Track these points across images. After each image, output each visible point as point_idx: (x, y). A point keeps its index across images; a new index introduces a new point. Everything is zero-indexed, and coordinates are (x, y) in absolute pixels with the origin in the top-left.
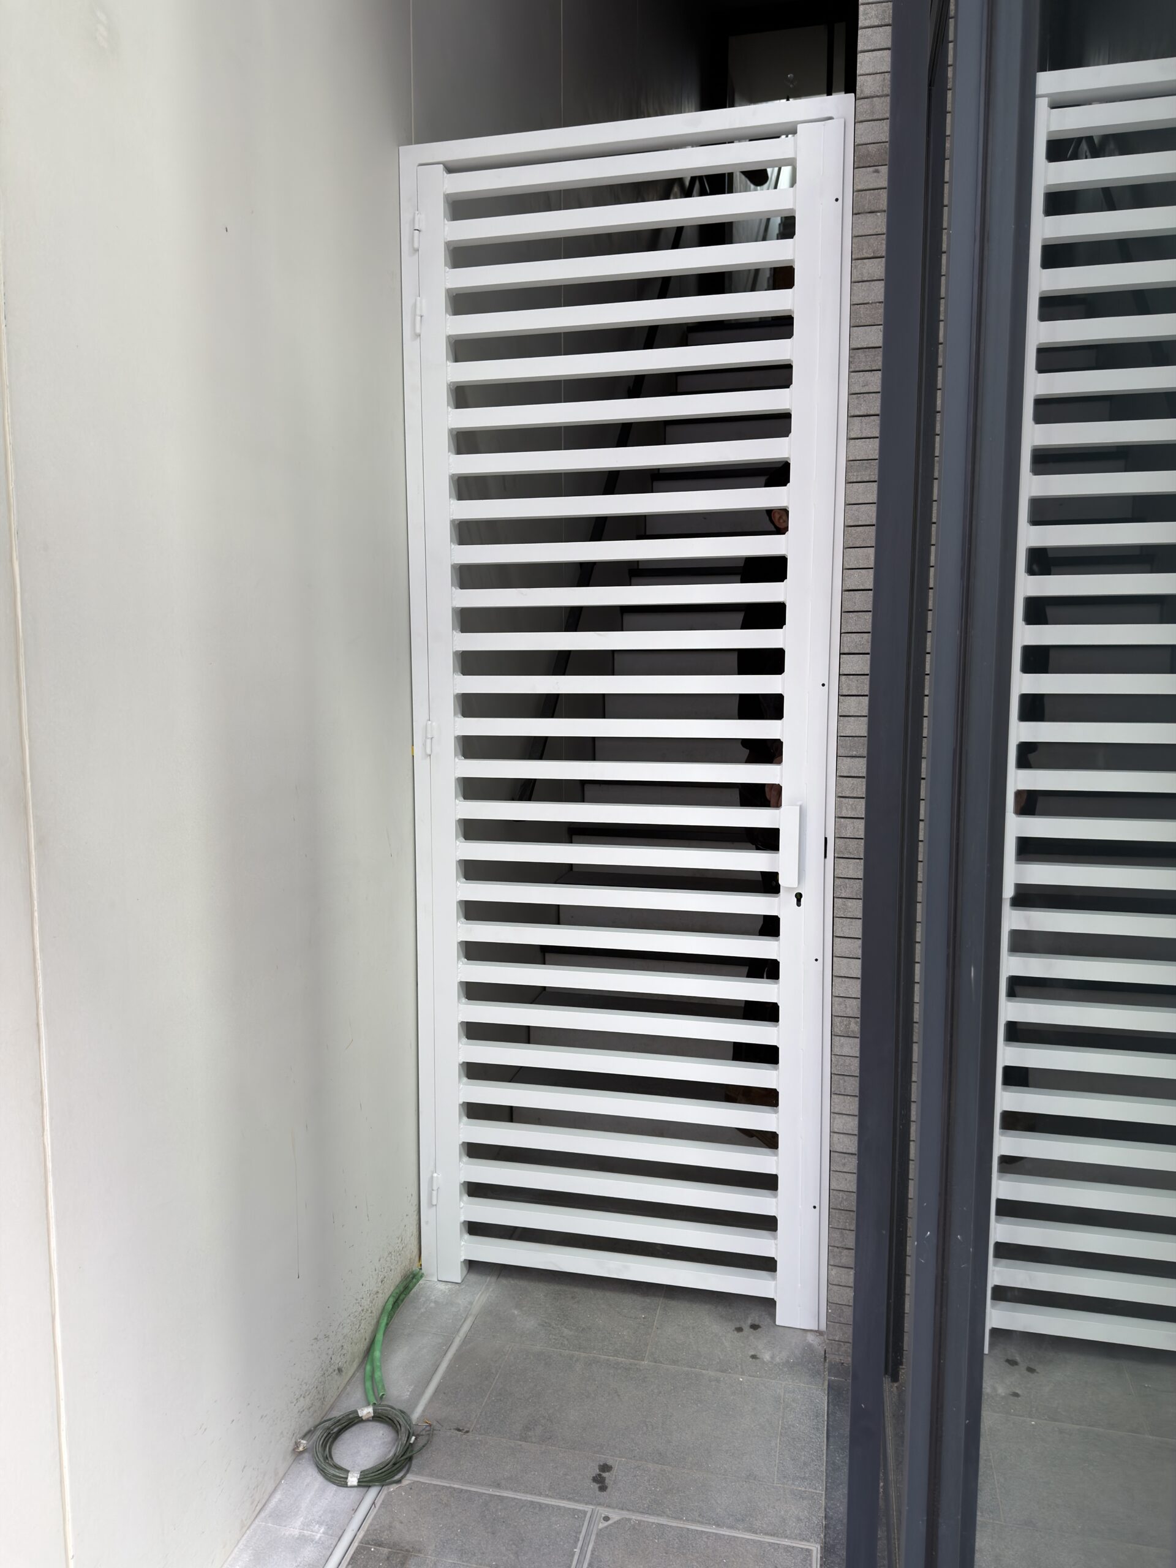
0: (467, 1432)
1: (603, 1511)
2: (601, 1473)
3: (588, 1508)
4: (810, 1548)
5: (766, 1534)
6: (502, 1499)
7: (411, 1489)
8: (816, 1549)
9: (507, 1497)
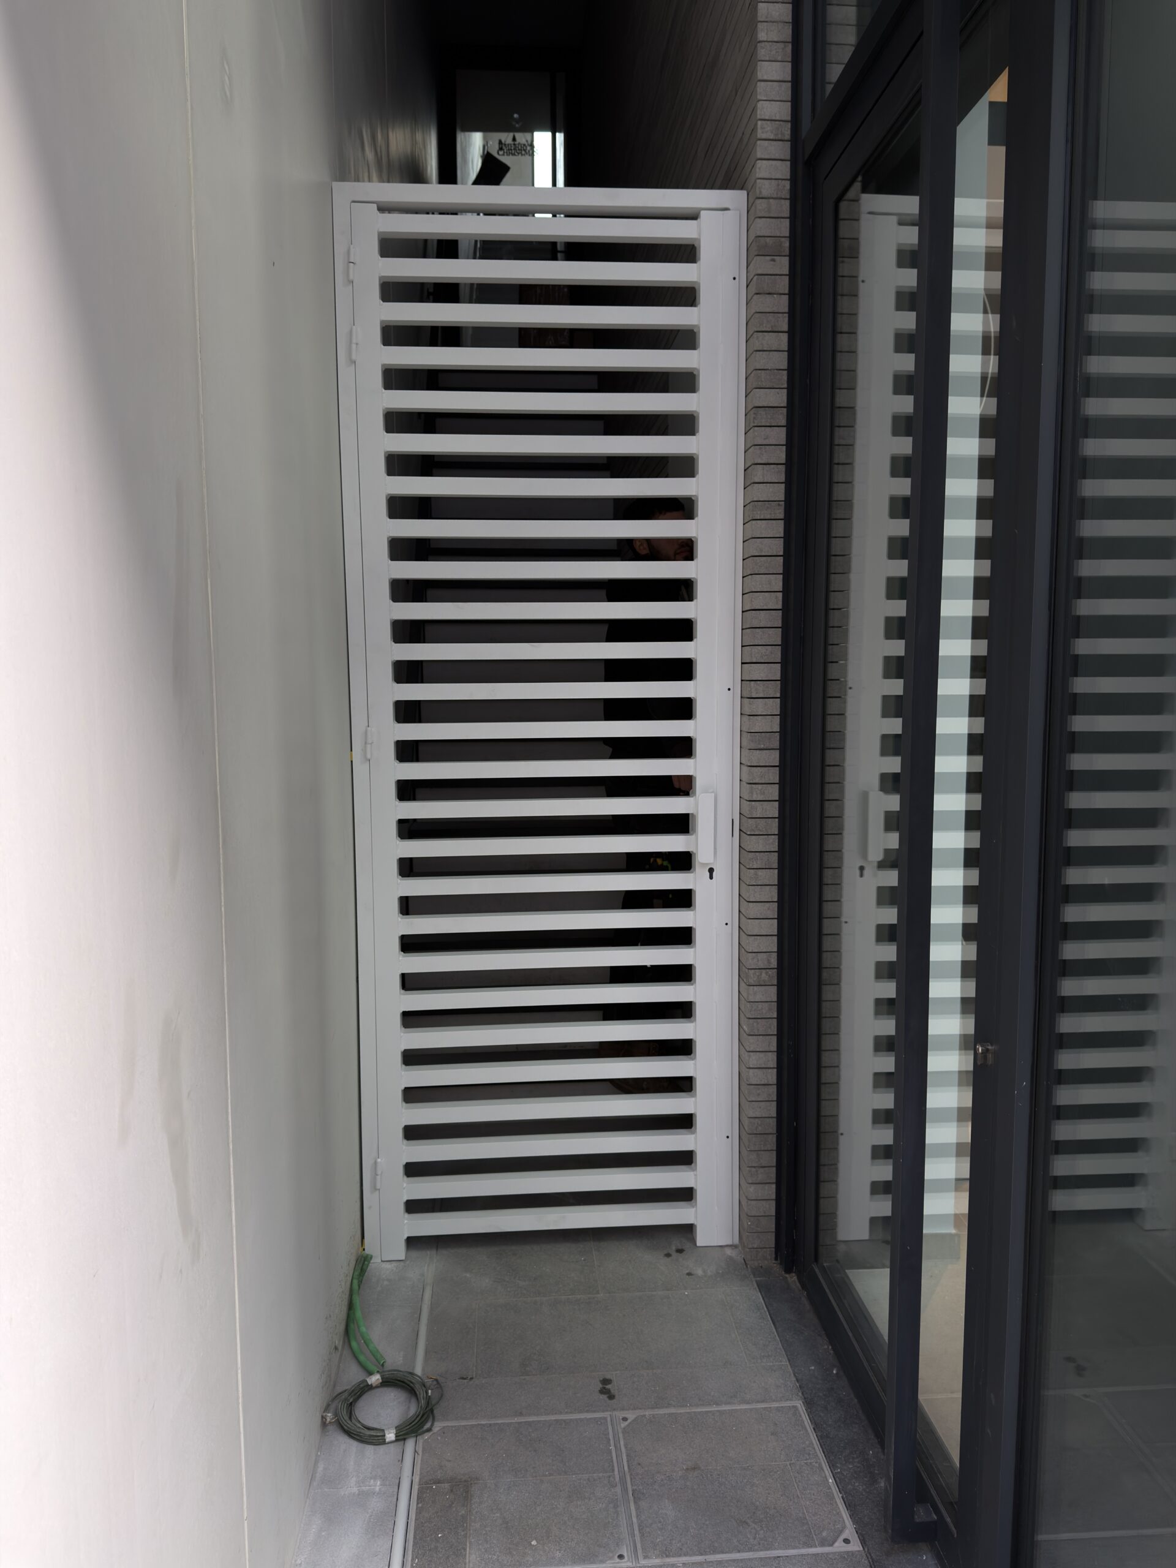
0: (472, 1379)
1: (621, 1414)
2: (605, 1386)
3: (607, 1414)
4: (795, 1405)
5: (758, 1402)
6: (529, 1423)
7: (444, 1433)
8: (799, 1404)
9: (533, 1421)
